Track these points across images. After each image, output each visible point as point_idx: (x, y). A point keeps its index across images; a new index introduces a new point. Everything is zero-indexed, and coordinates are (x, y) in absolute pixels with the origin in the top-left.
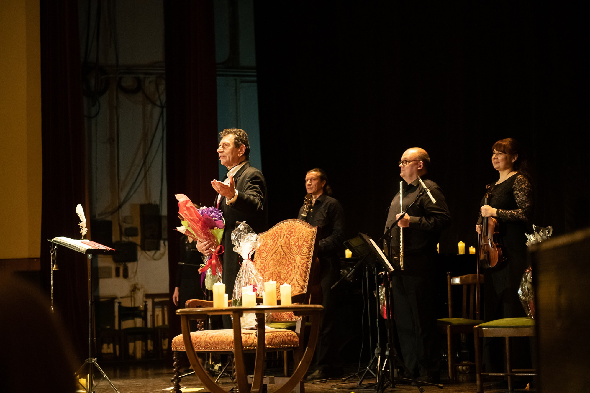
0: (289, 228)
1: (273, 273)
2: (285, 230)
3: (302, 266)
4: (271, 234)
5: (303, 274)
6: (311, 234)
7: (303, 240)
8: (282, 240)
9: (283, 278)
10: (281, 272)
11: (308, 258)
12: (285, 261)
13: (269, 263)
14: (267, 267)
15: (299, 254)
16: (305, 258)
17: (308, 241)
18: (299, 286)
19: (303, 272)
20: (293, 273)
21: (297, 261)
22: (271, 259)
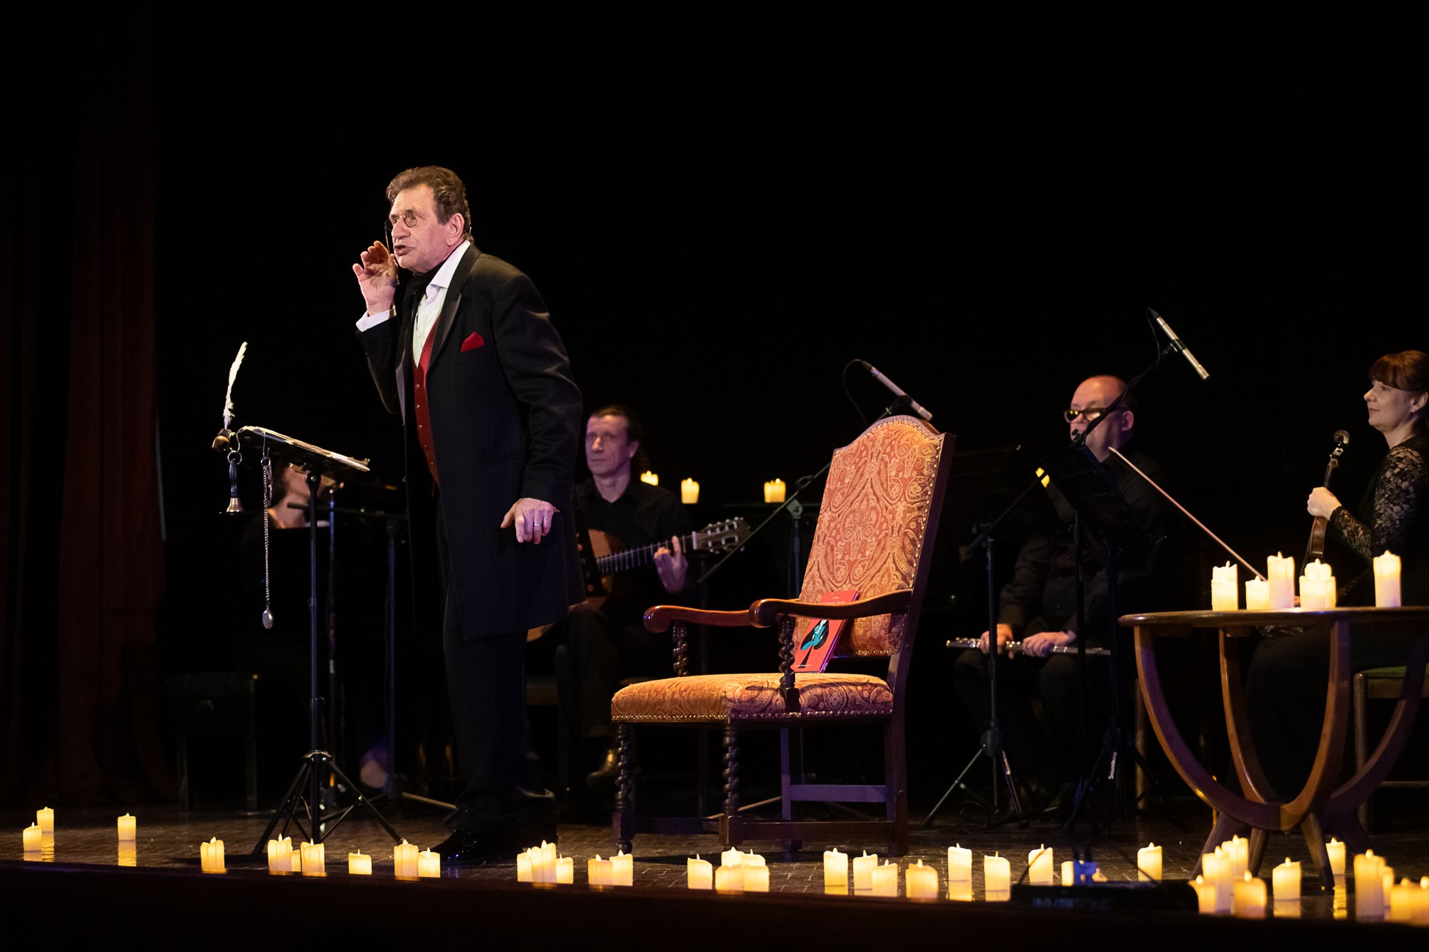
0: (888, 438)
1: (852, 545)
2: (881, 442)
3: (908, 527)
4: (853, 452)
5: (908, 546)
6: (930, 451)
7: (912, 466)
8: (873, 465)
9: (870, 556)
10: (866, 541)
11: (919, 508)
12: (875, 515)
13: (845, 520)
14: (841, 530)
15: (903, 499)
16: (914, 509)
17: (922, 469)
18: (898, 574)
19: (907, 542)
20: (889, 544)
21: (899, 516)
22: (850, 513)
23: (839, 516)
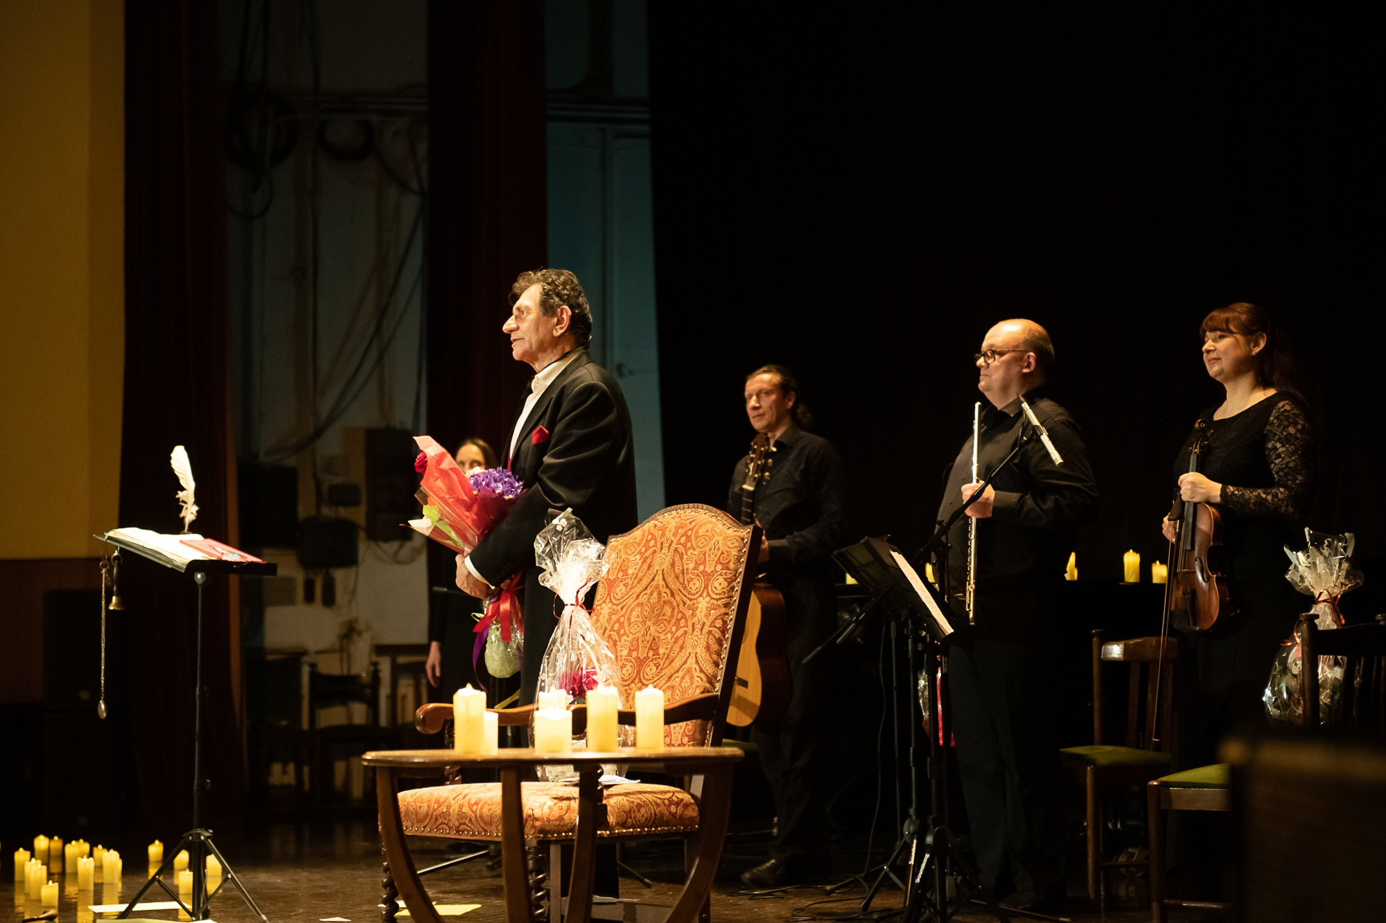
0: (683, 528)
1: (640, 640)
2: (673, 531)
3: (712, 625)
4: (637, 541)
5: (713, 646)
6: (737, 544)
7: (716, 559)
8: (664, 556)
9: (664, 653)
10: (658, 637)
11: (726, 606)
12: (669, 611)
13: (631, 614)
14: (626, 624)
15: (705, 594)
16: (719, 605)
17: (728, 563)
18: (702, 676)
19: (712, 642)
20: (689, 642)
21: (701, 612)
22: (637, 605)
23: (622, 608)
